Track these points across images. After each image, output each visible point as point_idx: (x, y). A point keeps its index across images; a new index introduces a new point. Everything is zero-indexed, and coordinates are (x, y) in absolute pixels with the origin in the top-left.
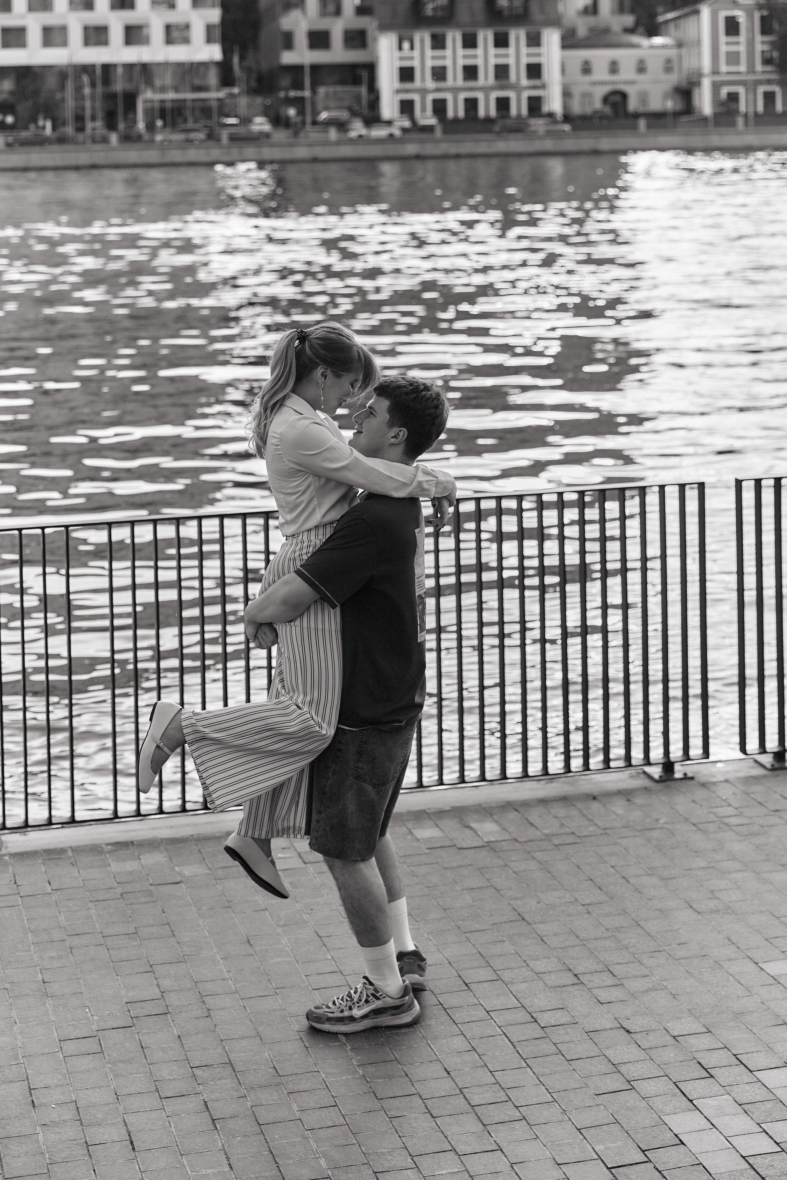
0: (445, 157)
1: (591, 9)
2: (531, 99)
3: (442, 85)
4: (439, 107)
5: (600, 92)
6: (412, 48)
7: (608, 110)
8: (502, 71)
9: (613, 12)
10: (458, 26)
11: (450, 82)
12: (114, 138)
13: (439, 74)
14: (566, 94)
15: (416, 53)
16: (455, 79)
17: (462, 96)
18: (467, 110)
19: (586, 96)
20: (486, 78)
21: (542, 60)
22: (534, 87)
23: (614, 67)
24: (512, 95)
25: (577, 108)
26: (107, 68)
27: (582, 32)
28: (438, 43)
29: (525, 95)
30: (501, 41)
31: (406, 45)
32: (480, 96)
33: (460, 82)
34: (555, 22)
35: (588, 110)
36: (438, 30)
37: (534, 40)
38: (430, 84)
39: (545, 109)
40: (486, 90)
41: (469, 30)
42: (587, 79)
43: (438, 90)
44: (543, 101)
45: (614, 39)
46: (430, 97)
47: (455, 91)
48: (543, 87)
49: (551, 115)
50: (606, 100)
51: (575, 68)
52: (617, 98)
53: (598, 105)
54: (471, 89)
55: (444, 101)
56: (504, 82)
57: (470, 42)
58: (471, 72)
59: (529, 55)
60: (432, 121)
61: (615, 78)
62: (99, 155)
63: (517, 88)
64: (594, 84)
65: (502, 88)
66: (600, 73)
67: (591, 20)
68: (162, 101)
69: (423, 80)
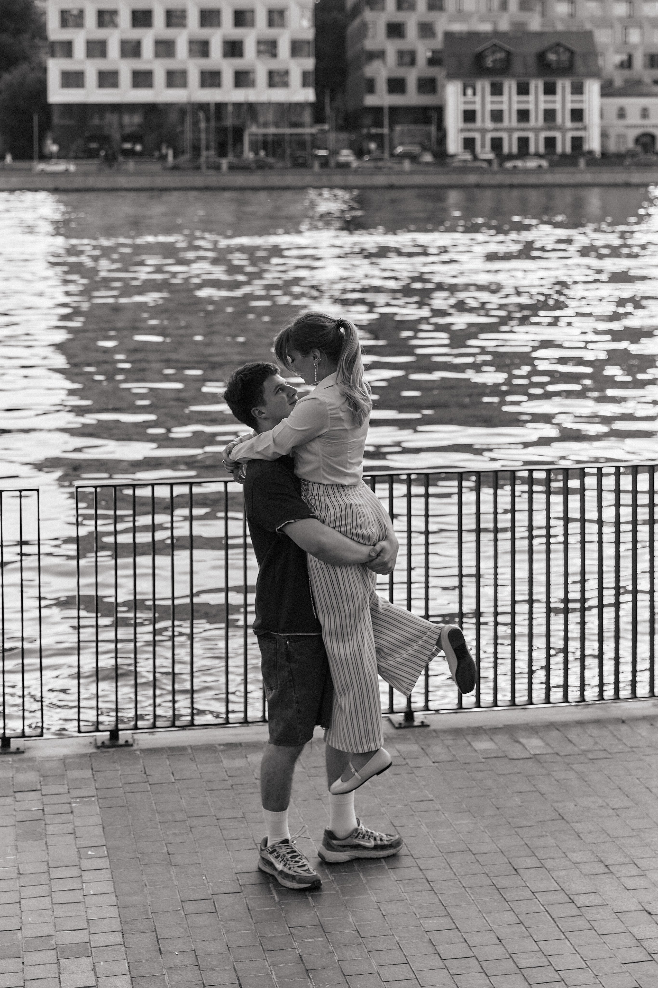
0: (500, 186)
1: (626, 64)
2: (574, 139)
3: (499, 125)
4: (497, 144)
5: (633, 134)
6: (474, 94)
7: (639, 149)
8: (550, 115)
9: (645, 67)
10: (513, 76)
11: (506, 123)
12: (224, 164)
13: (497, 116)
14: (604, 135)
15: (478, 98)
16: (510, 121)
17: (516, 135)
18: (520, 147)
19: (621, 137)
20: (537, 120)
21: (584, 106)
22: (577, 129)
23: (645, 113)
24: (558, 135)
25: (613, 147)
26: (220, 107)
27: (618, 83)
28: (497, 90)
29: (569, 135)
30: (550, 90)
31: (469, 92)
32: (531, 135)
33: (514, 123)
34: (596, 74)
35: (623, 149)
36: (497, 79)
37: (578, 89)
38: (489, 124)
39: (586, 147)
40: (537, 130)
41: (523, 79)
42: (622, 122)
43: (496, 130)
44: (584, 140)
45: (645, 89)
46: (489, 136)
47: (510, 130)
48: (585, 129)
49: (591, 152)
50: (637, 140)
51: (612, 113)
52: (647, 140)
53: (631, 144)
54: (523, 130)
55: (500, 140)
56: (552, 124)
57: (523, 90)
58: (523, 115)
59: (573, 102)
60: (491, 156)
61: (645, 122)
62: (212, 179)
63: (563, 130)
64: (628, 127)
65: (550, 129)
66: (634, 118)
67: (626, 73)
68: (265, 135)
69: (483, 120)
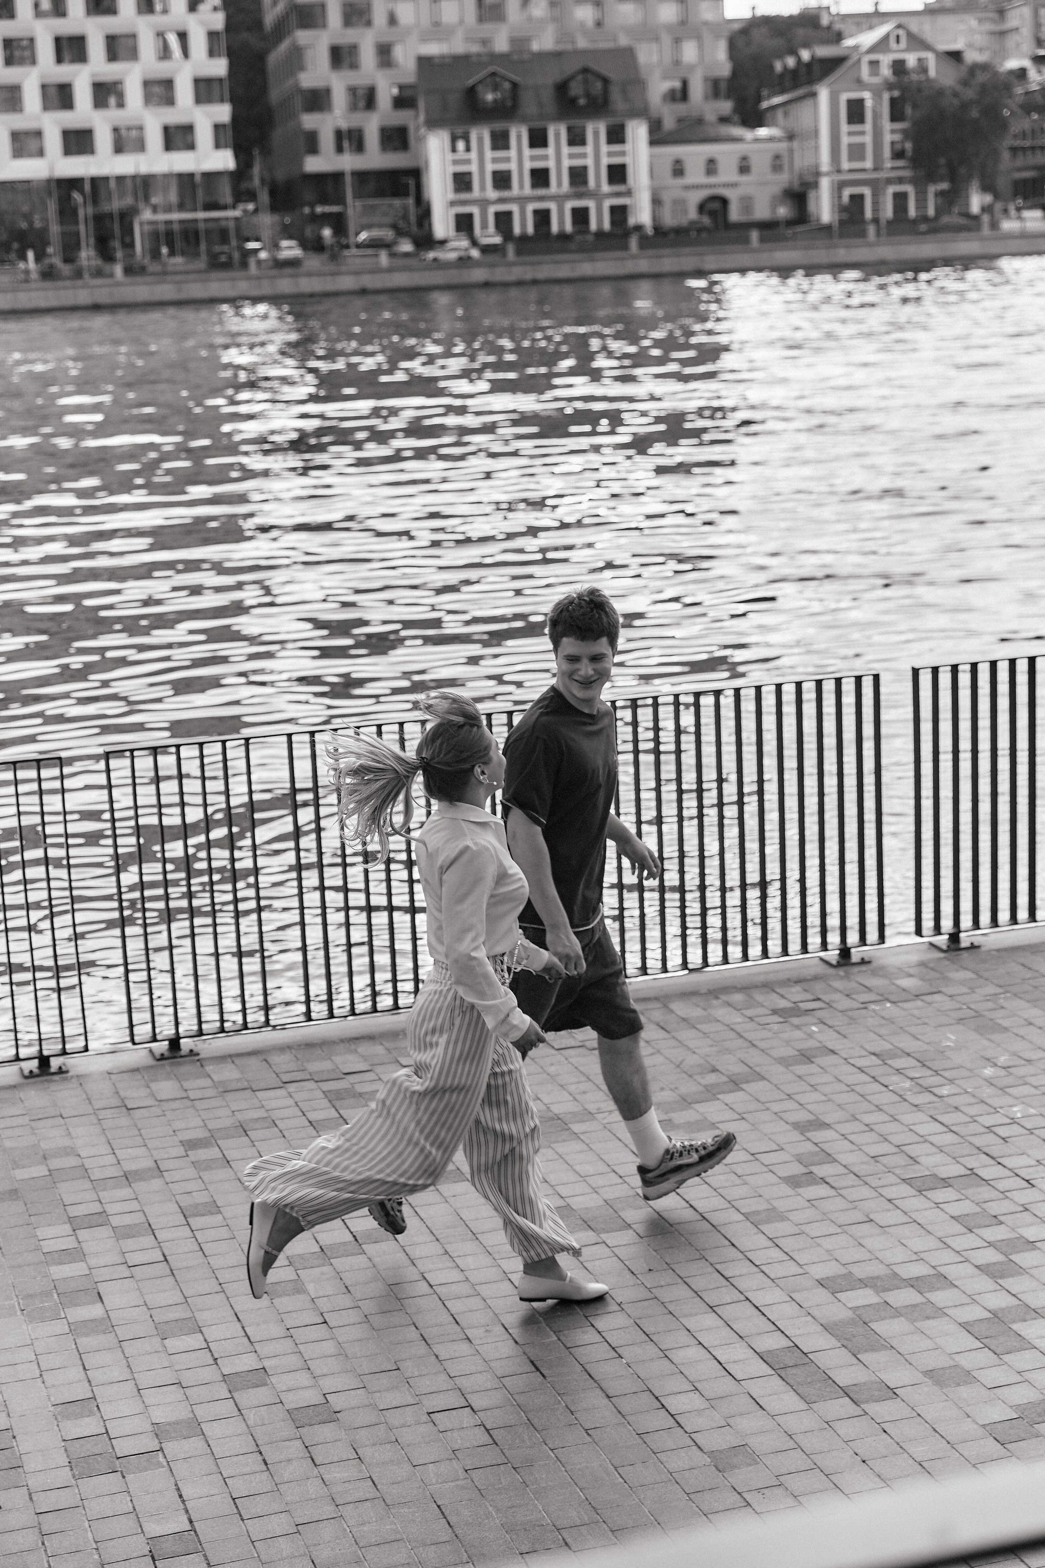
0: (520, 283)
1: (678, 95)
2: (614, 209)
3: (505, 194)
4: (503, 220)
5: (695, 198)
6: (468, 149)
7: (706, 220)
8: (578, 175)
9: (706, 98)
10: (523, 120)
11: (515, 191)
12: (118, 270)
13: (502, 180)
14: (656, 202)
15: (473, 155)
16: (521, 186)
17: (531, 207)
18: (536, 226)
19: (680, 203)
20: (559, 184)
21: (627, 160)
22: (618, 195)
23: (711, 166)
24: (591, 204)
25: (669, 220)
26: (97, 183)
27: (669, 124)
28: (500, 141)
29: (607, 204)
30: (577, 139)
31: (461, 145)
32: (553, 206)
33: (528, 190)
34: (641, 112)
35: (684, 221)
36: (499, 126)
37: (616, 136)
38: (492, 194)
39: (632, 221)
40: (559, 199)
41: (537, 124)
42: (680, 182)
43: (501, 201)
44: (629, 210)
45: (711, 132)
46: (492, 210)
47: (522, 201)
48: (629, 193)
49: (639, 228)
50: (702, 208)
51: (667, 168)
52: (716, 205)
53: (693, 214)
54: (541, 199)
55: (509, 214)
56: (582, 189)
57: (538, 139)
58: (540, 177)
59: (610, 154)
60: (497, 240)
61: (712, 180)
62: (101, 292)
63: (596, 195)
64: (687, 188)
65: (579, 196)
66: (695, 175)
67: (681, 109)
68: (169, 223)
69: (483, 188)
